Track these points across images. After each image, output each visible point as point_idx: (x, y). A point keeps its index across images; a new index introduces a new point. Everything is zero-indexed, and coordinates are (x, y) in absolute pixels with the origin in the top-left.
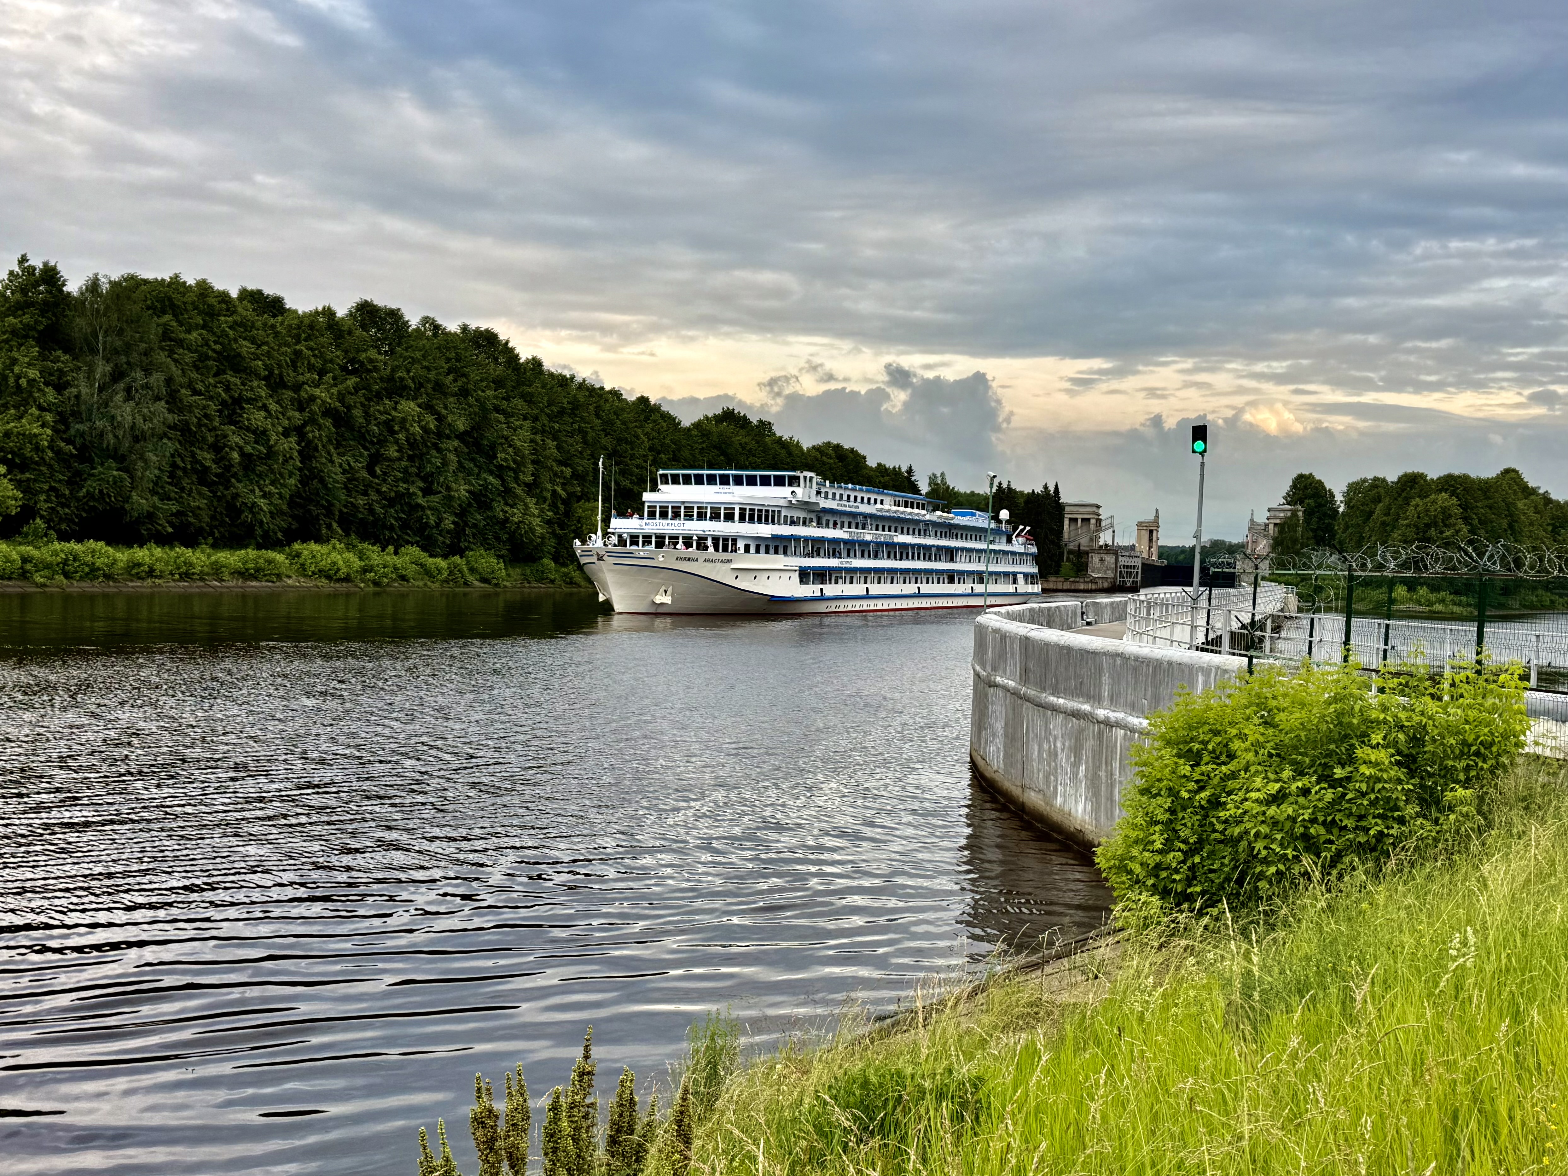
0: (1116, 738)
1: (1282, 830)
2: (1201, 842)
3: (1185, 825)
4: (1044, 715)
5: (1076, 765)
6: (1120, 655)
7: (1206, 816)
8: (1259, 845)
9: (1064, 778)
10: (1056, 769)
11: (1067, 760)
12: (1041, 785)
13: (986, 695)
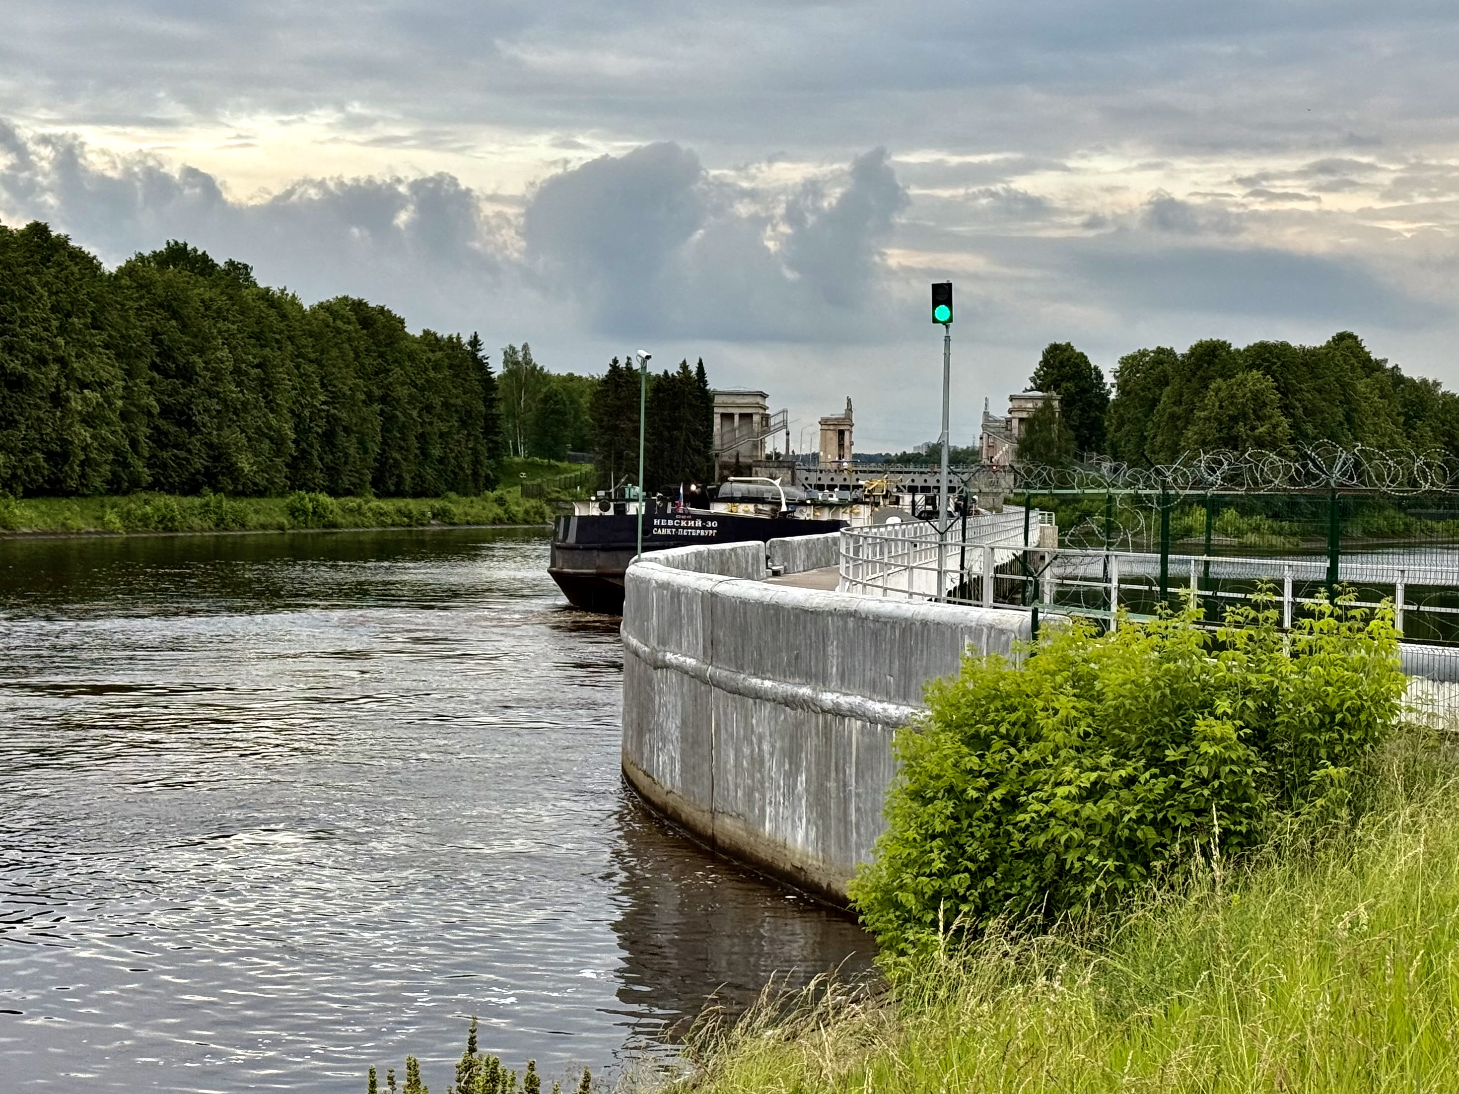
0: (850, 732)
1: (1100, 835)
2: (993, 858)
3: (972, 835)
4: (743, 706)
5: (791, 775)
6: (854, 614)
7: (999, 824)
8: (1071, 857)
9: (775, 795)
10: (762, 783)
11: (779, 770)
12: (741, 808)
13: (650, 682)
